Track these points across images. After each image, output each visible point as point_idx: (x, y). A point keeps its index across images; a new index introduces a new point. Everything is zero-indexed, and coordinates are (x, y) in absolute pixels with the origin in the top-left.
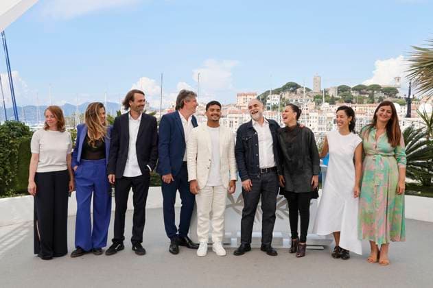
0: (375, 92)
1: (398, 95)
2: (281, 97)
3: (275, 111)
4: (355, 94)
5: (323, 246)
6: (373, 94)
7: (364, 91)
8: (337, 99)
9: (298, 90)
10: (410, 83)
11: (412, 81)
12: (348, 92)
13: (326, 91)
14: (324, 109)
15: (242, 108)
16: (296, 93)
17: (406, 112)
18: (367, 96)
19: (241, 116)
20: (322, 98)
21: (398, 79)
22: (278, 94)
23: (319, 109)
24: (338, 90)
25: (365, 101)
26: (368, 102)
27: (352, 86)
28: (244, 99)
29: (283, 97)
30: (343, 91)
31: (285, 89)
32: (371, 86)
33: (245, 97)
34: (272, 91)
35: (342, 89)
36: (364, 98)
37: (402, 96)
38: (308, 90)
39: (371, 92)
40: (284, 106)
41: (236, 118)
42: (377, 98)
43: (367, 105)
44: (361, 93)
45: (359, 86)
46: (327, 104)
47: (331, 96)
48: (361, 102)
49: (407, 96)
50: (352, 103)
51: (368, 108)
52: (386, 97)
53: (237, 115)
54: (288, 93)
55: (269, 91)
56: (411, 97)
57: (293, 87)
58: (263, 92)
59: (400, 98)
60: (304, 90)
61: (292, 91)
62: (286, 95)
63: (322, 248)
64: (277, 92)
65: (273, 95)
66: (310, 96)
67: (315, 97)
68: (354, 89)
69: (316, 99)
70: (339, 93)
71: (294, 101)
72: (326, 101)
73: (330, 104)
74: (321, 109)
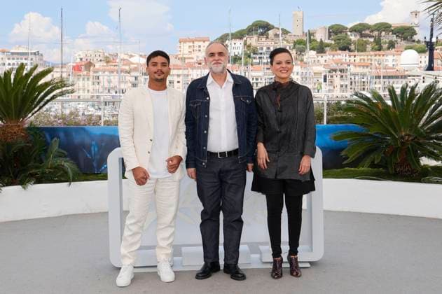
0: (383, 33)
1: (416, 38)
2: (245, 44)
3: (237, 65)
4: (353, 37)
5: (310, 263)
6: (380, 36)
7: (367, 32)
8: (328, 45)
9: (271, 33)
10: (432, 20)
11: (435, 16)
12: (343, 34)
13: (311, 34)
14: (310, 60)
15: (187, 61)
16: (267, 38)
17: (427, 63)
18: (372, 40)
19: (185, 72)
20: (305, 45)
21: (416, 13)
22: (241, 38)
23: (302, 61)
24: (329, 32)
25: (369, 47)
26: (373, 49)
27: (350, 26)
28: (190, 47)
29: (248, 43)
30: (336, 34)
31: (250, 31)
32: (375, 25)
33: (191, 44)
34: (232, 35)
35: (335, 31)
36: (367, 43)
37: (422, 40)
38: (285, 32)
39: (376, 33)
40: (249, 56)
41: (178, 76)
42: (386, 43)
43: (372, 53)
44: (362, 36)
45: (360, 24)
46: (313, 53)
47: (319, 40)
48: (362, 48)
49: (428, 40)
50: (350, 50)
51: (373, 58)
52: (399, 40)
53: (180, 72)
54: (255, 37)
55: (227, 35)
56: (434, 40)
57: (263, 28)
58: (219, 36)
59: (419, 42)
60: (280, 32)
61: (262, 34)
62: (253, 41)
63: (308, 265)
64: (239, 35)
65: (233, 41)
66: (287, 41)
67: (295, 43)
68: (353, 30)
69: (297, 46)
70: (330, 36)
71: (265, 48)
72: (312, 49)
73: (318, 53)
74: (305, 60)
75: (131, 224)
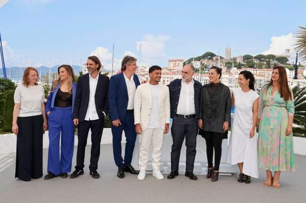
0: (271, 60)
1: (288, 62)
2: (201, 63)
3: (197, 73)
4: (256, 61)
6: (269, 61)
7: (263, 59)
8: (243, 65)
9: (214, 58)
10: (297, 54)
11: (299, 52)
12: (251, 60)
13: (235, 59)
14: (233, 72)
15: (172, 71)
16: (212, 60)
17: (294, 75)
18: (265, 63)
19: (171, 76)
20: (231, 64)
21: (288, 51)
22: (199, 60)
23: (230, 72)
24: (244, 59)
25: (264, 66)
26: (266, 68)
27: (254, 56)
28: (174, 64)
29: (203, 63)
30: (247, 59)
31: (204, 57)
32: (268, 55)
33: (174, 63)
34: (195, 58)
35: (247, 58)
36: (263, 64)
37: (291, 63)
38: (221, 58)
39: (267, 60)
40: (203, 69)
41: (168, 78)
42: (272, 65)
43: (265, 69)
44: (260, 61)
45: (259, 55)
46: (235, 68)
47: (238, 62)
48: (260, 67)
49: (295, 64)
50: (254, 68)
51: (266, 72)
52: (279, 63)
53: (168, 76)
54: (206, 60)
55: (192, 59)
56: (298, 64)
57: (210, 56)
58: (188, 59)
59: (289, 64)
60: (219, 58)
61: (210, 59)
62: (205, 62)
64: (198, 59)
65: (195, 62)
66: (223, 63)
67: (226, 64)
68: (256, 58)
69: (227, 65)
70: (244, 60)
72: (235, 67)
73: (238, 68)
74: (231, 72)
75: (143, 150)
